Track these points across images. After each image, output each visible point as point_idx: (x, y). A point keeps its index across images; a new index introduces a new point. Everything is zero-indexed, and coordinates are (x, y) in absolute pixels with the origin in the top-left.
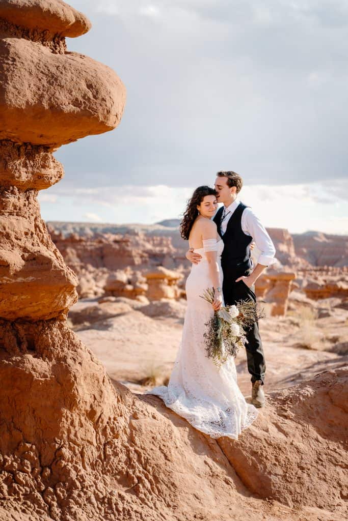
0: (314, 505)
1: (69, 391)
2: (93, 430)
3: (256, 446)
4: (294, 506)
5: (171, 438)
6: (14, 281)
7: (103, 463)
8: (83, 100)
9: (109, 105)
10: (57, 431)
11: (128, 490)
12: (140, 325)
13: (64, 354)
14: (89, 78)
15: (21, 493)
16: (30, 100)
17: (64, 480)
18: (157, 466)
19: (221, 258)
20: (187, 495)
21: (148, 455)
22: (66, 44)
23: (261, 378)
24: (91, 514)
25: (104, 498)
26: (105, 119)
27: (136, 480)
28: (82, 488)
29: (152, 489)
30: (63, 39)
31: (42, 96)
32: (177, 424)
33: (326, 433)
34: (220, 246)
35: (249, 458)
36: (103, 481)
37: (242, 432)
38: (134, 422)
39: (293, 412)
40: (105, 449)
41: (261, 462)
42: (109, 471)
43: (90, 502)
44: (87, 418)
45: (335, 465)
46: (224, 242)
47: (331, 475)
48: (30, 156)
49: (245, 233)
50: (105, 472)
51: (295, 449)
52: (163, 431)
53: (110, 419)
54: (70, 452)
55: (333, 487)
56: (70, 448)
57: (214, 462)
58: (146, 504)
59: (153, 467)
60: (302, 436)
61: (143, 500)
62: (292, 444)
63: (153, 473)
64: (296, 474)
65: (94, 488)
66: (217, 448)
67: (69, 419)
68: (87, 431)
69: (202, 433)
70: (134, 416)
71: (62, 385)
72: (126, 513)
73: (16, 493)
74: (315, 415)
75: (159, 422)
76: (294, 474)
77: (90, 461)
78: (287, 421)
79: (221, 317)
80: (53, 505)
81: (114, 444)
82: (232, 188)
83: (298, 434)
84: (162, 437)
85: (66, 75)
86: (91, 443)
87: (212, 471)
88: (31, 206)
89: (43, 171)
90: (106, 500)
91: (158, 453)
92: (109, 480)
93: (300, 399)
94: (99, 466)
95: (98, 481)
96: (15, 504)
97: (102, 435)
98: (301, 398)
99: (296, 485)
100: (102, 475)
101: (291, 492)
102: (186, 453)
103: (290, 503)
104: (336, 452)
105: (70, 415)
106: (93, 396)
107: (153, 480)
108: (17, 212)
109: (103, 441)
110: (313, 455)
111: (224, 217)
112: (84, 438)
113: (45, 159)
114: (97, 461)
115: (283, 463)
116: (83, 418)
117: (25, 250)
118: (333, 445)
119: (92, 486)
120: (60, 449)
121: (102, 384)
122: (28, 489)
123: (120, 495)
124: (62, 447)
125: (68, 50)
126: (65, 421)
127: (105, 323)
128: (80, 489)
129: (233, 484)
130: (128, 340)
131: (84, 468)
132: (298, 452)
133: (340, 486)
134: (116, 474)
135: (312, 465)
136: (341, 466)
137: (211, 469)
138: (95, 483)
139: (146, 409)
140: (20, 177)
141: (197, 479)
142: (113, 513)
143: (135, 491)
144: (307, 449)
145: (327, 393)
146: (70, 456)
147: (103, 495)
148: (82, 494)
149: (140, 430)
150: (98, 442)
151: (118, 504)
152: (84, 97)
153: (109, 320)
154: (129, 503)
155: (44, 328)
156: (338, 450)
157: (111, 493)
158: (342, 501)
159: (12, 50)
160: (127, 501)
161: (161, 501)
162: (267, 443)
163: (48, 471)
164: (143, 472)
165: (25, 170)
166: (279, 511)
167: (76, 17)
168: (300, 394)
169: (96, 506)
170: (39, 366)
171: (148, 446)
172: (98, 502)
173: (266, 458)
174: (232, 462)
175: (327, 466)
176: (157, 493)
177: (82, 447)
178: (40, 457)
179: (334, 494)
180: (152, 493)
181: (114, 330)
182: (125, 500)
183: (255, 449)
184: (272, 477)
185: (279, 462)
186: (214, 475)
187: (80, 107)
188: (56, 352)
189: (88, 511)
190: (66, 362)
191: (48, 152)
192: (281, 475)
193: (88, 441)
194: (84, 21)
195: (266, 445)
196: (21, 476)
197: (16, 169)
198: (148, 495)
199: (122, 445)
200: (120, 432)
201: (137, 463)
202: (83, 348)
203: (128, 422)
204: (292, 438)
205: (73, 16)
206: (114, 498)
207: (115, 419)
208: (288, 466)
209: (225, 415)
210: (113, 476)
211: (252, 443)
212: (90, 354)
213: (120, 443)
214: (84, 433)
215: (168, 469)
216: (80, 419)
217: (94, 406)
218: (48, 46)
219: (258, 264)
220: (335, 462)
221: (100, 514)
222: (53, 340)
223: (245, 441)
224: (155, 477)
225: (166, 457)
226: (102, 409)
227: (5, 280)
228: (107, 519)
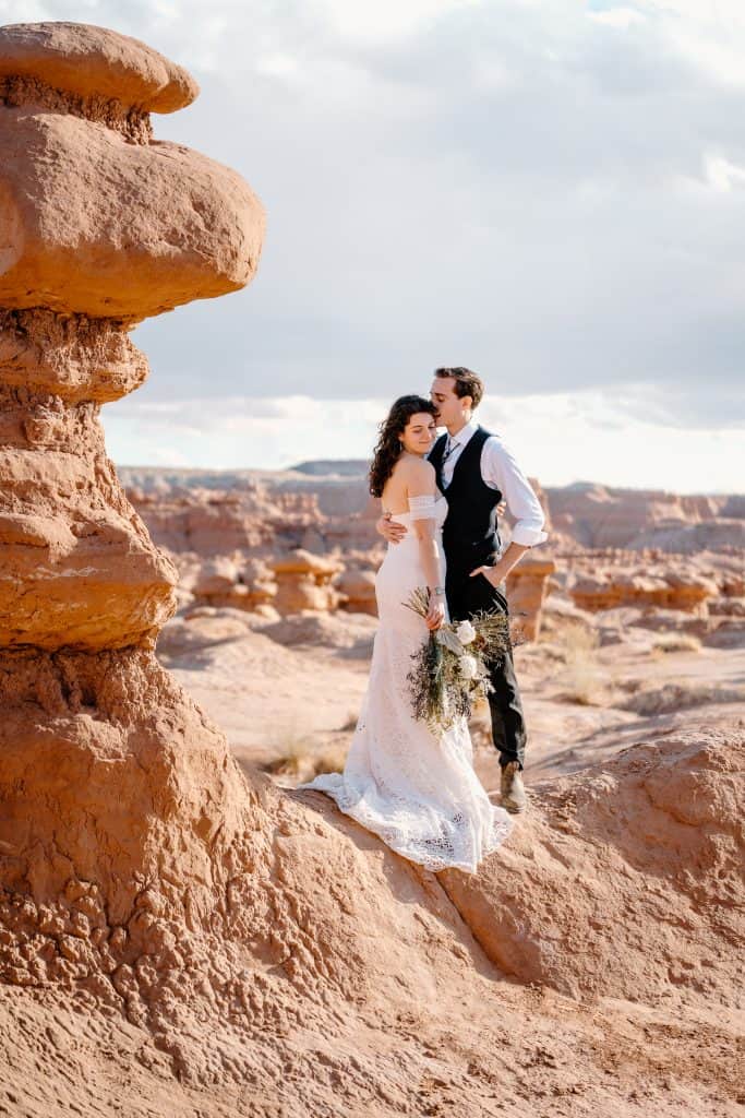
0: (621, 995)
1: (161, 783)
2: (206, 855)
3: (511, 885)
4: (583, 998)
5: (352, 871)
6: (57, 575)
7: (225, 919)
8: (186, 233)
9: (235, 242)
10: (137, 858)
11: (272, 969)
12: (265, 660)
13: (150, 713)
14: (197, 190)
15: (71, 975)
16: (87, 231)
17: (154, 952)
18: (327, 925)
19: (442, 531)
20: (383, 979)
21: (310, 903)
22: (152, 125)
23: (519, 758)
24: (205, 1013)
25: (227, 985)
26: (227, 268)
27: (287, 951)
28: (187, 966)
29: (318, 967)
30: (145, 115)
31: (108, 225)
32: (362, 846)
33: (642, 860)
34: (439, 509)
35: (498, 908)
36: (224, 952)
37: (485, 859)
38: (282, 841)
39: (579, 822)
40: (227, 892)
41: (520, 914)
42: (236, 933)
43: (202, 993)
44: (194, 835)
45: (659, 920)
46: (449, 502)
47: (651, 938)
48: (86, 338)
49: (488, 485)
50: (228, 935)
51: (583, 891)
52: (337, 859)
53: (237, 836)
54: (164, 897)
55: (656, 961)
56: (163, 890)
57: (432, 917)
58: (307, 995)
59: (318, 927)
60: (596, 867)
61: (300, 988)
62: (577, 881)
63: (319, 937)
64: (586, 937)
65: (209, 965)
66: (437, 889)
67: (160, 835)
68: (195, 857)
69: (409, 862)
70: (283, 830)
71: (147, 772)
72: (270, 1012)
73: (62, 974)
74: (620, 825)
75: (329, 840)
76: (582, 937)
77: (200, 916)
78: (567, 838)
79: (441, 642)
80: (133, 998)
81: (246, 882)
82: (463, 400)
83: (587, 862)
84: (335, 870)
85: (153, 185)
86: (202, 881)
87: (428, 934)
88: (87, 433)
89: (111, 368)
90: (232, 989)
91: (328, 898)
92: (237, 951)
93: (590, 796)
94: (217, 924)
95: (217, 952)
96: (61, 997)
97: (223, 865)
98: (594, 795)
99: (587, 959)
100: (222, 941)
101: (576, 971)
102: (379, 899)
103: (576, 992)
104: (661, 897)
105: (162, 829)
106: (205, 792)
107: (318, 950)
108: (62, 444)
109: (224, 877)
110: (616, 900)
111: (448, 454)
112: (188, 872)
113: (115, 343)
114: (213, 915)
115: (563, 917)
116: (186, 835)
117: (78, 516)
118: (654, 883)
119: (206, 961)
120: (143, 892)
121: (221, 769)
122: (84, 969)
123: (257, 979)
124: (147, 889)
125: (155, 137)
126: (153, 839)
127: (198, 657)
128: (183, 968)
129: (468, 957)
130: (244, 689)
131: (190, 928)
132: (589, 896)
133: (669, 959)
134: (250, 939)
135: (615, 921)
136: (670, 922)
137: (427, 929)
138: (210, 955)
139: (304, 818)
140: (67, 377)
141: (402, 949)
142: (245, 1013)
143: (286, 970)
144: (605, 890)
145: (642, 786)
146: (163, 906)
147: (225, 978)
148: (187, 977)
149: (293, 855)
150: (215, 878)
151: (254, 996)
152: (188, 227)
153: (207, 650)
154: (276, 994)
155: (112, 665)
156: (663, 892)
157: (240, 976)
158: (672, 987)
159: (51, 137)
160: (271, 990)
161: (335, 990)
162: (532, 879)
163: (123, 933)
164: (300, 936)
165: (77, 364)
166: (555, 1007)
167: (170, 75)
168: (590, 787)
169: (213, 998)
170: (104, 737)
171: (309, 886)
172: (218, 993)
173: (530, 908)
174: (465, 916)
175: (644, 922)
176: (327, 975)
177: (184, 888)
178: (106, 907)
179: (657, 975)
180: (318, 974)
181: (217, 671)
182: (267, 988)
183: (508, 892)
184: (542, 944)
185: (554, 915)
186: (432, 941)
187: (180, 246)
188: (135, 709)
189: (198, 1008)
190: (154, 729)
191: (118, 331)
192: (556, 940)
193: (197, 878)
194: (185, 83)
195: (530, 884)
196: (71, 944)
197: (60, 362)
198: (311, 978)
199: (261, 884)
200: (257, 861)
201: (288, 919)
202: (187, 702)
203: (271, 842)
204: (577, 871)
205: (166, 75)
206: (246, 984)
207: (246, 835)
208: (572, 923)
209: (452, 828)
210: (243, 943)
211: (504, 880)
212: (200, 713)
213: (256, 882)
214: (189, 862)
215: (347, 929)
216: (181, 836)
217: (207, 812)
218: (118, 129)
219: (512, 543)
220: (658, 915)
221: (221, 1014)
222: (130, 687)
223: (490, 875)
224: (322, 944)
225: (343, 908)
226: (223, 817)
227: (40, 573)
228: (233, 1023)
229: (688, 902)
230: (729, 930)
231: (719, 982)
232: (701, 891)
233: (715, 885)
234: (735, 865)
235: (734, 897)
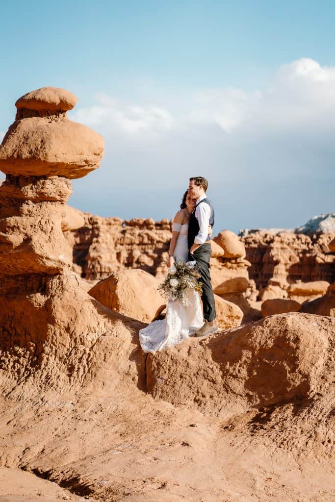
2: (69, 338)
10: (45, 338)
18: (95, 364)
20: (99, 382)
27: (76, 369)
28: (44, 369)
29: (82, 376)
35: (153, 366)
36: (59, 368)
38: (102, 337)
40: (72, 350)
41: (158, 369)
42: (66, 362)
44: (65, 332)
45: (205, 378)
47: (198, 384)
48: (35, 183)
50: (64, 364)
51: (186, 364)
53: (82, 333)
55: (193, 392)
57: (136, 366)
59: (92, 364)
60: (199, 357)
61: (70, 380)
62: (186, 361)
63: (90, 367)
65: (51, 370)
66: (144, 358)
68: (64, 338)
70: (104, 334)
71: (48, 311)
73: (14, 368)
75: (119, 339)
76: (174, 380)
77: (60, 356)
78: (199, 346)
81: (78, 348)
83: (196, 355)
84: (112, 348)
86: (65, 346)
87: (128, 371)
89: (42, 191)
92: (64, 368)
94: (63, 359)
95: (57, 367)
96: (10, 374)
97: (74, 342)
99: (170, 387)
104: (212, 370)
105: (53, 329)
106: (70, 319)
109: (73, 346)
112: (61, 342)
113: (43, 183)
114: (64, 356)
116: (62, 332)
117: (26, 235)
121: (79, 312)
124: (46, 346)
128: (41, 370)
129: (136, 381)
131: (55, 359)
132: (187, 366)
133: (198, 392)
134: (70, 365)
136: (209, 380)
138: (54, 368)
141: (115, 374)
146: (48, 352)
148: (40, 373)
149: (101, 342)
150: (70, 346)
157: (56, 374)
158: (192, 402)
160: (60, 379)
161: (80, 383)
162: (171, 358)
163: (36, 358)
164: (84, 366)
165: (32, 191)
167: (60, 99)
170: (39, 299)
171: (100, 351)
172: (45, 378)
173: (163, 367)
174: (146, 368)
175: (199, 378)
176: (83, 378)
177: (58, 347)
178: (35, 351)
179: (189, 397)
180: (80, 377)
183: (160, 361)
184: (159, 380)
185: (169, 371)
188: (51, 292)
190: (53, 298)
191: (47, 179)
192: (165, 379)
193: (63, 345)
195: (169, 360)
200: (86, 342)
204: (190, 357)
205: (58, 99)
208: (173, 375)
210: (67, 366)
213: (83, 348)
214: (62, 340)
215: (100, 366)
216: (60, 332)
217: (69, 325)
222: (52, 285)
223: (159, 355)
224: (89, 370)
225: (105, 358)
226: (75, 327)
227: (11, 251)
228: (40, 386)
229: (221, 373)
230: (229, 386)
231: (208, 404)
232: (228, 371)
233: (234, 369)
234: (247, 363)
235: (239, 375)
